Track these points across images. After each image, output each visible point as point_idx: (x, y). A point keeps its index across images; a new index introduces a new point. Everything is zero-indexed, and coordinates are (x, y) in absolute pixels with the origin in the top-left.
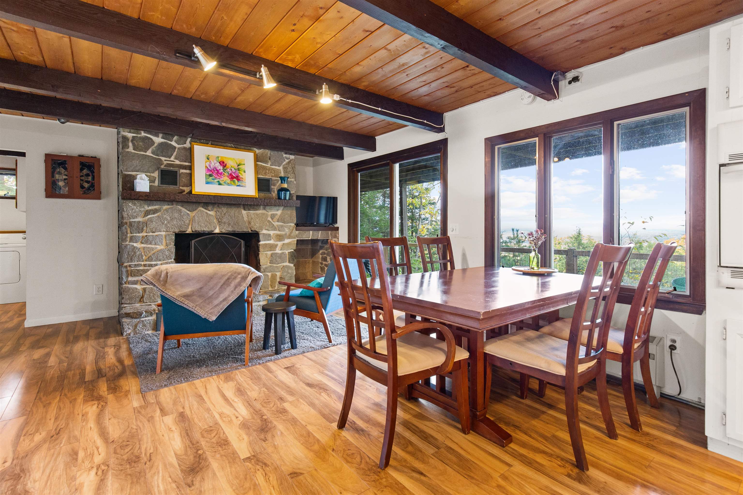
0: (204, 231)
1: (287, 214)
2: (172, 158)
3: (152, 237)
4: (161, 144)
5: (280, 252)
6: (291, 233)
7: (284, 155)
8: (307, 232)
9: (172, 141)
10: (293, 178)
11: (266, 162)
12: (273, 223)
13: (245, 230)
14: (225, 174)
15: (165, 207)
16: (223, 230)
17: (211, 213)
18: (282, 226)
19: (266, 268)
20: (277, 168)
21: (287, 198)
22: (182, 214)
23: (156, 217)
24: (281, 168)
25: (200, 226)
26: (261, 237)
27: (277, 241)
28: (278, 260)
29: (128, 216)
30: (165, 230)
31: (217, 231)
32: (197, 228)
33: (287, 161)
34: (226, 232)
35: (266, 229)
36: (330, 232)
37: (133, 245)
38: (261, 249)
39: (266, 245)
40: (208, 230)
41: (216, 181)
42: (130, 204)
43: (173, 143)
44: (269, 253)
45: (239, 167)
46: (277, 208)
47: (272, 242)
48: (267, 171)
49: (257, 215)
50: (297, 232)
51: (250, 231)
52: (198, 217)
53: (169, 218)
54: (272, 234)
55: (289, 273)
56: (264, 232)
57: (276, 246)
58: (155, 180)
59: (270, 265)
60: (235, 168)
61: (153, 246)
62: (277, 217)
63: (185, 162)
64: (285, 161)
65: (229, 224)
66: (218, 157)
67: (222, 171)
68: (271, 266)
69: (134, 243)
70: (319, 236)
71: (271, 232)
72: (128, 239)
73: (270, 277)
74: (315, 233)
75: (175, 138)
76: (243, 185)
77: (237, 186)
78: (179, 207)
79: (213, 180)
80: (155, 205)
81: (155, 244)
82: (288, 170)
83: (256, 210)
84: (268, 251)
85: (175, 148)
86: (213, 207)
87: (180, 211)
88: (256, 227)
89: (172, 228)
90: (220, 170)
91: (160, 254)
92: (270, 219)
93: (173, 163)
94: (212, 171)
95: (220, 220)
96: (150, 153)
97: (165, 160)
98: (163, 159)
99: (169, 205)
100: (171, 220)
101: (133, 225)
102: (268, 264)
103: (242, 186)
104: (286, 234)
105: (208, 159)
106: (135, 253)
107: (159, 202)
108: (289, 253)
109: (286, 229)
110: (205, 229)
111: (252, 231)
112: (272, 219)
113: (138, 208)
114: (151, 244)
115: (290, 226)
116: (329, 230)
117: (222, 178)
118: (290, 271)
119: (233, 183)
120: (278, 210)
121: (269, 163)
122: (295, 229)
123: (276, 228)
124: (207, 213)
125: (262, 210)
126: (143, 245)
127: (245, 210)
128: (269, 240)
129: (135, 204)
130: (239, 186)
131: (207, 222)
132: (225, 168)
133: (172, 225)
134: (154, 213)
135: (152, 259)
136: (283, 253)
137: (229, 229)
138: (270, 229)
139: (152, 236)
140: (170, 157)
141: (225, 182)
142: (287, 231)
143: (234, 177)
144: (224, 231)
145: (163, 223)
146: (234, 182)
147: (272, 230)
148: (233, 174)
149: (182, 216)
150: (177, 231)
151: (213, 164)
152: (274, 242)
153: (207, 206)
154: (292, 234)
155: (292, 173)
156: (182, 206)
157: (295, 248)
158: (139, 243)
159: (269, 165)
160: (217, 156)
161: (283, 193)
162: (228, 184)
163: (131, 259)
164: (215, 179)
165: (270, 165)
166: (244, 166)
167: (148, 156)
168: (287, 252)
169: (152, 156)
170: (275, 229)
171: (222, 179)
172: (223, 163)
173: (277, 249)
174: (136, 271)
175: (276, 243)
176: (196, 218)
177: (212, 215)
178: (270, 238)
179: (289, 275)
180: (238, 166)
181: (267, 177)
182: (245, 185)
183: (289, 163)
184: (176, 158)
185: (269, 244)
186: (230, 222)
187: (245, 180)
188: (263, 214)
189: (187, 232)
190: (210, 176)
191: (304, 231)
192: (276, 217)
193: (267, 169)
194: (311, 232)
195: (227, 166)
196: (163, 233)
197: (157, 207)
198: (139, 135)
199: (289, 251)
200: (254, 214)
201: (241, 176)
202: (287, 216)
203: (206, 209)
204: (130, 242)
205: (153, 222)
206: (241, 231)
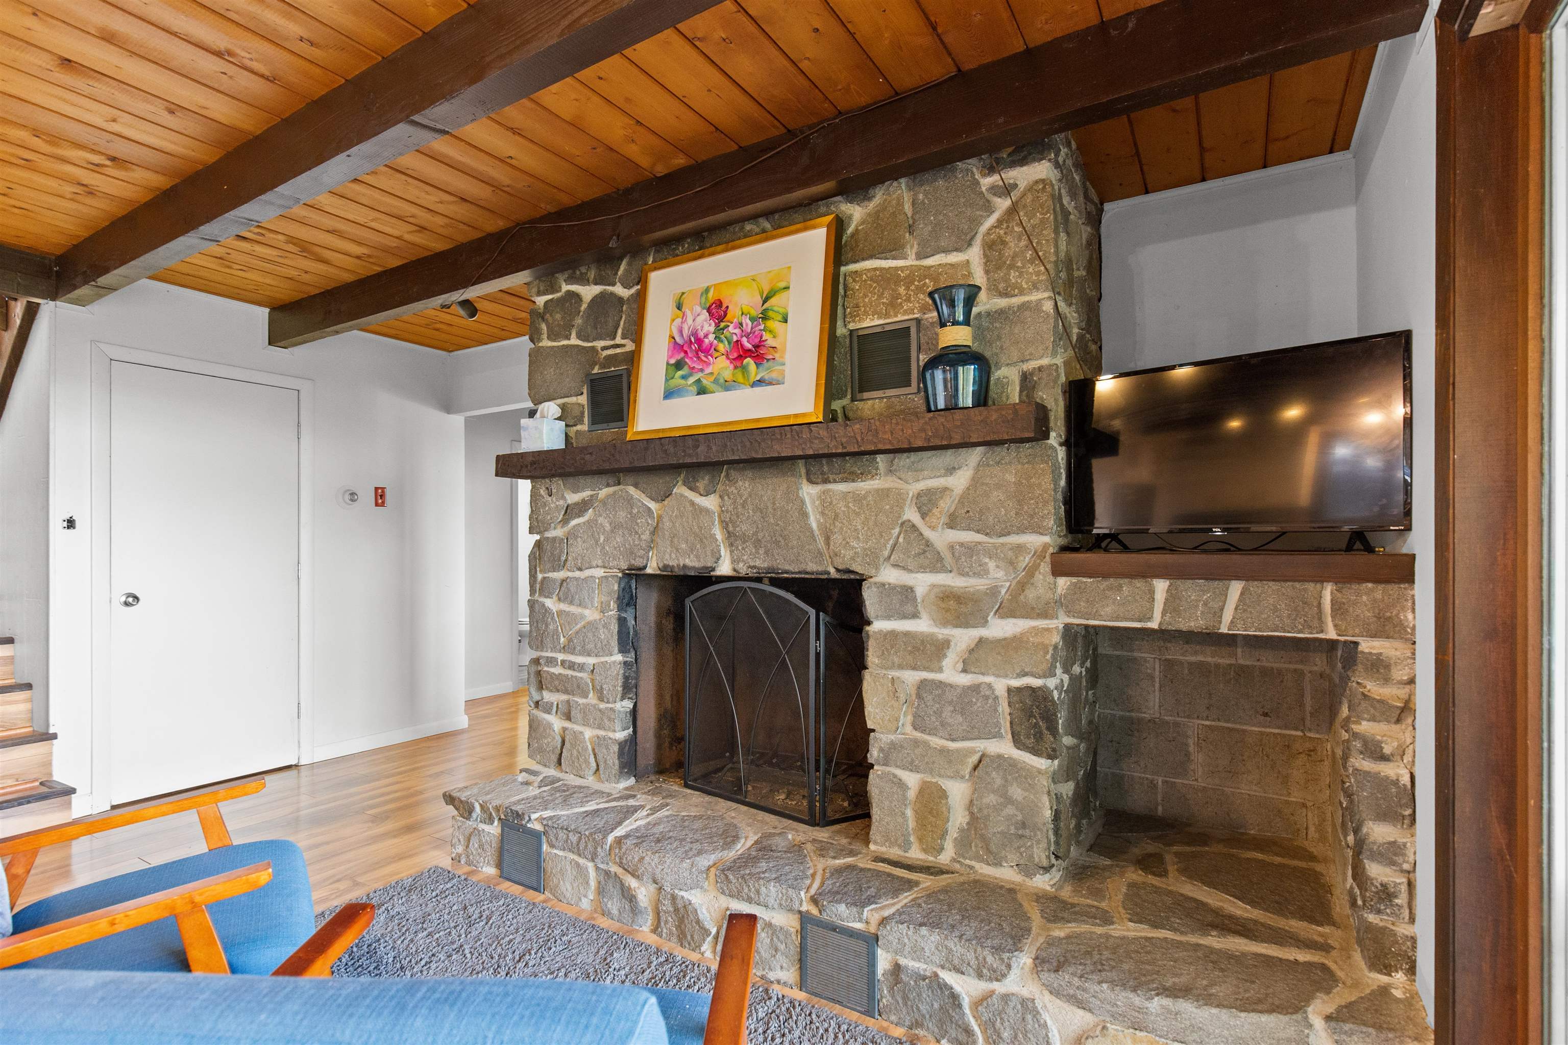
0: (685, 566)
1: (998, 486)
2: (618, 340)
3: (576, 583)
4: (594, 302)
5: (965, 680)
6: (1022, 586)
7: (987, 182)
8: (1128, 588)
9: (614, 284)
10: (1035, 287)
11: (894, 249)
12: (927, 533)
13: (812, 567)
14: (722, 347)
15: (604, 492)
16: (741, 565)
17: (710, 503)
18: (970, 550)
19: (893, 745)
20: (954, 258)
21: (966, 398)
22: (635, 511)
23: (584, 523)
24: (974, 255)
25: (677, 550)
26: (870, 597)
27: (945, 623)
28: (956, 721)
29: (539, 522)
30: (600, 563)
31: (725, 568)
32: (667, 556)
33: (1003, 204)
34: (752, 573)
35: (896, 566)
36: (1328, 592)
37: (545, 605)
38: (872, 657)
39: (893, 635)
40: (697, 564)
41: (691, 380)
42: (543, 491)
43: (619, 290)
44: (911, 677)
45: (764, 307)
46: (948, 457)
47: (922, 625)
48: (902, 290)
49: (859, 499)
50: (1063, 582)
51: (832, 570)
52: (671, 520)
53: (608, 527)
54: (920, 591)
55: (1009, 801)
56: (889, 575)
57: (942, 647)
58: (583, 413)
59: (918, 735)
60: (754, 313)
61: (578, 611)
62: (946, 505)
64: (989, 208)
65: (757, 543)
66: (707, 290)
67: (711, 337)
68: (916, 743)
69: (546, 597)
70: (1228, 615)
71: (920, 576)
72: (538, 587)
73: (912, 794)
74: (1192, 590)
75: (622, 269)
76: (774, 375)
77: (754, 385)
78: (631, 490)
79: (683, 382)
80: (583, 490)
81: (581, 605)
82: (1008, 253)
83: (852, 477)
84: (901, 667)
85: (620, 300)
86: (712, 481)
87: (630, 500)
88: (849, 554)
89: (614, 559)
90: (706, 336)
91: (590, 635)
92: (911, 514)
93: (618, 351)
94: (685, 348)
95: (731, 529)
96: (574, 339)
97: (605, 348)
98: (599, 344)
99: (608, 485)
100: (612, 531)
101: (545, 547)
102: (909, 729)
103: (770, 384)
104: (993, 591)
105: (679, 307)
106: (548, 625)
107: (589, 480)
108: (1009, 690)
109: (991, 565)
110: (688, 562)
111: (838, 570)
112: (924, 516)
113: (555, 499)
114: (571, 603)
115: (1019, 549)
116: (1321, 580)
117: (708, 364)
118: (1016, 792)
119: (740, 378)
120: (951, 470)
121: (911, 252)
122: (1045, 567)
123: (940, 558)
124: (692, 503)
125: (886, 475)
126: (563, 606)
127: (810, 481)
128: (904, 617)
129: (549, 490)
130: (760, 382)
131: (696, 535)
132: (722, 325)
133: (616, 548)
134: (581, 513)
135: (575, 648)
136: (975, 688)
137: (758, 563)
138: (911, 564)
139: (577, 579)
140: (614, 336)
141: (716, 381)
142: (1000, 574)
143: (747, 353)
144: (743, 570)
145: (597, 543)
146: (744, 369)
147: (922, 569)
148: (744, 340)
149: (633, 518)
150: (625, 565)
151: (690, 321)
152: (935, 630)
153: (695, 480)
154: (1031, 594)
155: (1031, 261)
156: (636, 486)
157: (1055, 669)
158: (555, 598)
159: (911, 261)
160: (705, 285)
161: (939, 375)
162: (727, 386)
163: (541, 642)
164: (691, 375)
165: (919, 256)
166: (784, 295)
167: (573, 347)
168: (1001, 685)
169: (578, 346)
170: (936, 564)
171: (708, 371)
172: (719, 303)
173: (947, 663)
174: (551, 678)
175: (942, 632)
176: (667, 524)
177: (707, 511)
178: (909, 608)
179: (1010, 810)
180: (764, 302)
181: (900, 318)
182: (782, 373)
183: (1012, 212)
184: (623, 336)
185: (907, 634)
186: (760, 535)
187: (784, 352)
188: (883, 494)
189: (647, 571)
190: (679, 365)
191: (1105, 576)
192: (942, 504)
193: (898, 281)
194: (1161, 586)
195: (729, 317)
196: (599, 573)
197: (586, 494)
198: (557, 296)
199: (1016, 683)
200: (845, 495)
201: (770, 342)
202: (997, 495)
203: (691, 489)
204: (540, 595)
205: (579, 539)
206: (797, 570)
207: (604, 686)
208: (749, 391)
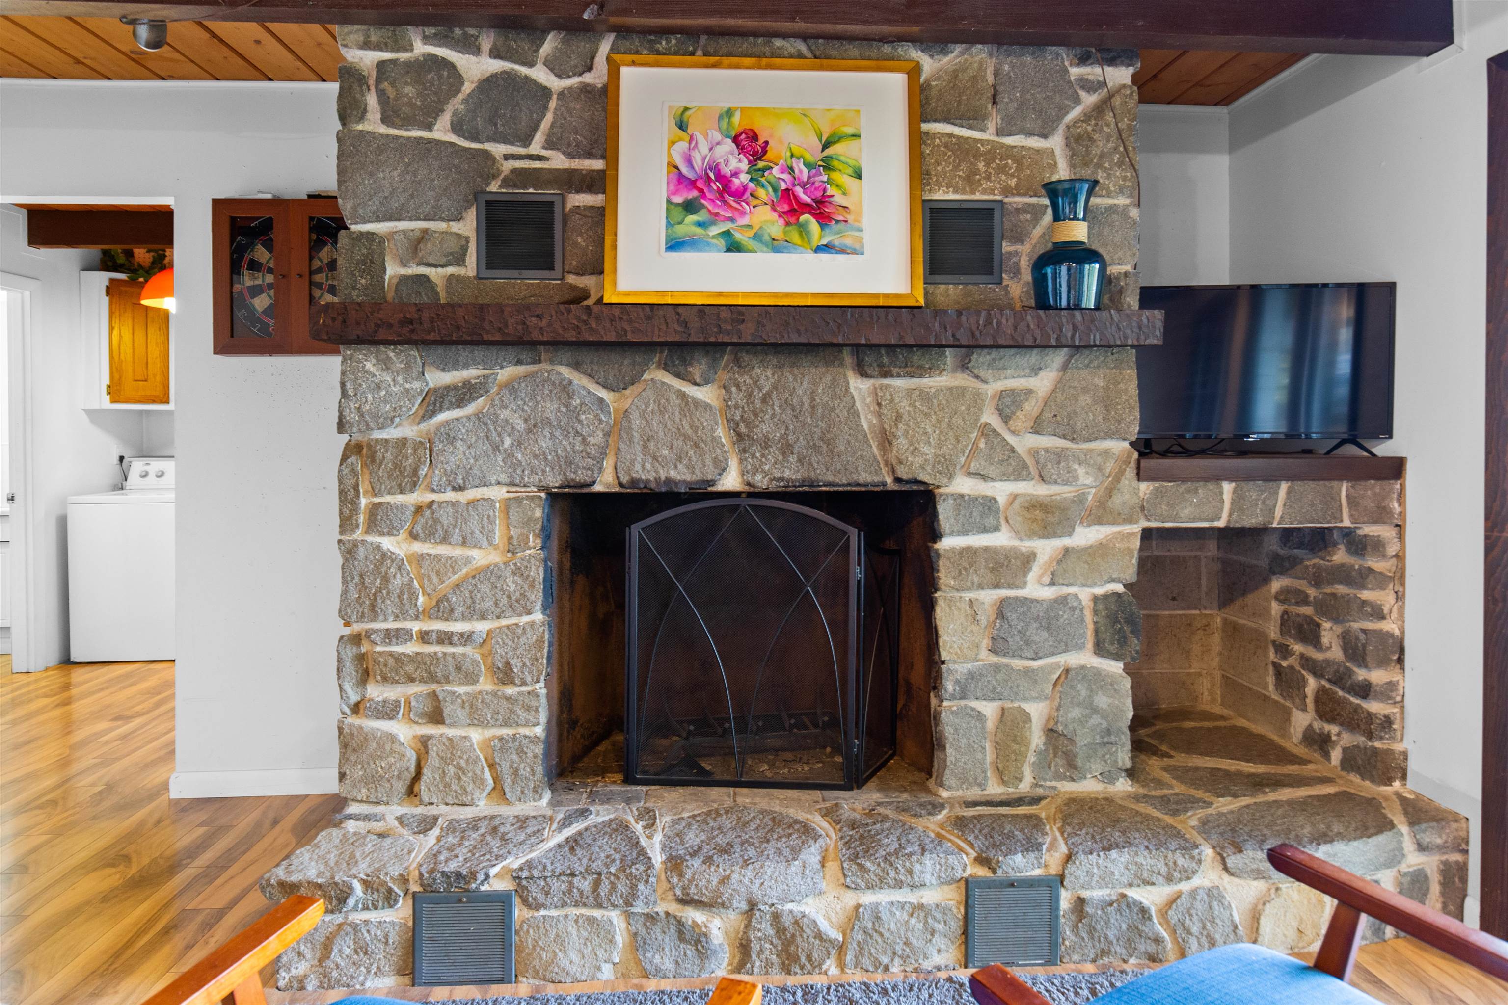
0: (668, 481)
1: (1085, 390)
2: (536, 147)
3: (450, 510)
4: (489, 83)
5: (1048, 593)
6: (1110, 492)
7: (1075, 72)
8: (1204, 491)
9: (531, 65)
10: (1121, 191)
11: (975, 119)
12: (1011, 439)
13: (865, 477)
14: (762, 193)
15: (506, 373)
16: (759, 477)
17: (705, 394)
18: (1060, 456)
19: (971, 675)
20: (1035, 143)
21: (1089, 300)
22: (576, 402)
23: (468, 418)
24: (1056, 142)
25: (655, 458)
26: (945, 512)
27: (1032, 534)
28: (1040, 636)
29: (362, 415)
30: (503, 478)
31: (731, 481)
32: (638, 467)
33: (1089, 99)
34: (773, 487)
35: (970, 474)
36: (1344, 488)
37: (378, 547)
38: (945, 577)
39: (969, 552)
40: (688, 477)
41: (714, 230)
42: (369, 366)
43: (540, 74)
44: (989, 597)
45: (827, 152)
46: (1033, 357)
47: (1001, 539)
48: (981, 165)
49: (925, 396)
50: (1145, 488)
51: (889, 480)
52: (643, 416)
53: (520, 425)
54: (1002, 500)
55: (1095, 710)
56: (963, 485)
57: (1029, 559)
58: (464, 249)
59: (994, 659)
60: (810, 158)
61: (457, 552)
62: (1031, 407)
63: (589, 155)
64: (1077, 101)
65: (786, 449)
66: (729, 113)
67: (744, 178)
68: (997, 668)
69: (382, 534)
70: (1278, 512)
71: (998, 485)
72: (362, 518)
73: (990, 725)
74: (1253, 491)
75: (549, 45)
76: (848, 242)
77: (818, 249)
78: (566, 372)
79: (699, 231)
80: (466, 366)
81: (464, 543)
82: (1095, 151)
83: (920, 372)
84: (981, 587)
85: (546, 92)
86: (713, 366)
87: (566, 388)
88: (918, 461)
89: (533, 471)
90: (736, 174)
91: (485, 588)
92: (990, 417)
93: (537, 165)
94: (700, 184)
95: (743, 429)
96: (445, 132)
97: (507, 157)
98: (498, 149)
99: (519, 362)
100: (529, 431)
101: (379, 455)
102: (984, 654)
103: (843, 251)
104: (1080, 499)
105: (682, 126)
106: (386, 579)
107: (479, 352)
108: (1095, 599)
109: (1081, 471)
110: (673, 474)
111: (898, 480)
112: (1006, 419)
113: (400, 379)
114: (445, 540)
115: (1106, 453)
116: (1341, 479)
117: (743, 213)
118: (1102, 701)
119: (795, 237)
120: (1035, 371)
121: (991, 126)
122: (1130, 473)
123: (1025, 466)
124: (683, 395)
125: (954, 371)
126: (419, 547)
127: (863, 374)
128: (984, 530)
129: (386, 365)
130: (827, 248)
131: (686, 437)
132: (761, 164)
133: (536, 456)
134: (460, 403)
135: (452, 610)
136: (1062, 601)
137: (787, 474)
138: (991, 471)
139: (454, 504)
140: (526, 141)
141: (757, 237)
142: (1089, 481)
143: (805, 208)
144: (761, 482)
145: (496, 448)
146: (803, 230)
147: (1005, 477)
148: (799, 191)
149: (574, 414)
150: (554, 481)
151: (704, 148)
152: (1016, 543)
153: (685, 362)
154: (1117, 501)
155: (1120, 164)
156: (576, 366)
157: (1130, 573)
158: (403, 535)
159: (989, 135)
160: (726, 105)
161: (1063, 271)
162: (775, 246)
163: (373, 607)
164: (713, 223)
165: (999, 132)
166: (853, 144)
167: (439, 143)
168: (1085, 594)
169: (452, 144)
170: (1019, 472)
171: (745, 221)
172: (753, 136)
173: (1031, 576)
174: (391, 661)
175: (1026, 545)
176: (637, 422)
177: (707, 406)
178: (990, 521)
179: (1095, 720)
180: (825, 146)
181: (978, 196)
182: (860, 240)
183: (1099, 109)
184: (549, 144)
185: (986, 549)
186: (791, 438)
187: (860, 214)
188: (958, 393)
189: (598, 488)
190: (689, 207)
191: (1184, 480)
192: (1027, 406)
193: (977, 155)
194: (1228, 488)
195: (770, 155)
196: (499, 493)
197: (471, 373)
198: (403, 56)
199: (1099, 591)
200: (910, 392)
201: (839, 199)
202: (1085, 399)
203: (678, 375)
204: (367, 532)
205: (459, 443)
206: (844, 482)
207: (513, 662)
208: (811, 256)
